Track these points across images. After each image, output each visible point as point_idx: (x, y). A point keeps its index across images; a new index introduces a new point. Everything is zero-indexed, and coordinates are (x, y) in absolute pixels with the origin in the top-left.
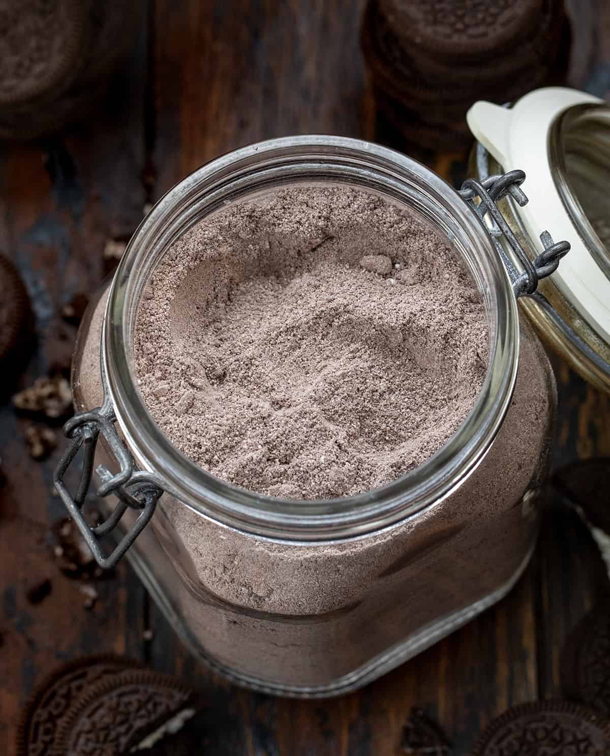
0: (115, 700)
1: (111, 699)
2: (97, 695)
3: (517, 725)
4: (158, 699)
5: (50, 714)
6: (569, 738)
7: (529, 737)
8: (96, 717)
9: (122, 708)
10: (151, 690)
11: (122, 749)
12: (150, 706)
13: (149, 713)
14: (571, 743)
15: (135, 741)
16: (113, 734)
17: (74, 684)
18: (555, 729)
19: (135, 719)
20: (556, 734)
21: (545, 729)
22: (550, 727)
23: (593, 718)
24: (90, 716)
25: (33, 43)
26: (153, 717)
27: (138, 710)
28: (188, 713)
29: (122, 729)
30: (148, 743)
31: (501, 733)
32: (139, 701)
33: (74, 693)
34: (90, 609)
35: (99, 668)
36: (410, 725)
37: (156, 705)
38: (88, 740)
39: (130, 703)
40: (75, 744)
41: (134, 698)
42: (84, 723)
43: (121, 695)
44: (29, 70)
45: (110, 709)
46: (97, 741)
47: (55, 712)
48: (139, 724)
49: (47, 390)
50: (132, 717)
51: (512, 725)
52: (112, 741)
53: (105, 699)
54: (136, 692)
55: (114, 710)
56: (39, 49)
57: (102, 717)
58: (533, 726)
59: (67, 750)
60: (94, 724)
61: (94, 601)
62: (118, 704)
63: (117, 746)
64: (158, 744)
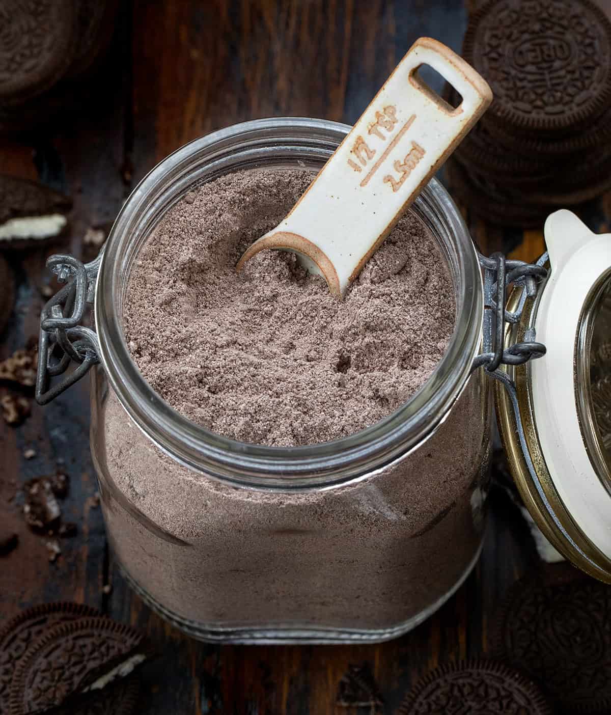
0: (71, 642)
1: (67, 641)
2: (55, 637)
3: (446, 681)
4: (111, 643)
5: (11, 656)
6: (493, 694)
7: (456, 692)
8: (52, 658)
9: (76, 650)
10: (104, 634)
11: (75, 687)
12: (103, 649)
13: (103, 655)
14: (494, 700)
15: (88, 681)
16: (67, 674)
17: (34, 630)
18: (479, 686)
19: (88, 660)
20: (481, 691)
21: (471, 685)
22: (476, 684)
23: (517, 676)
24: (46, 656)
25: (25, 41)
26: (105, 660)
27: (91, 653)
28: (138, 658)
29: (76, 669)
30: (100, 684)
31: (430, 687)
32: (93, 644)
33: (33, 637)
34: (53, 563)
35: (58, 616)
36: (346, 680)
37: (108, 648)
38: (44, 678)
39: (85, 646)
40: (32, 682)
41: (88, 641)
42: (41, 662)
43: (75, 639)
44: (20, 64)
45: (66, 650)
46: (53, 680)
47: (15, 655)
48: (92, 665)
49: (22, 362)
50: (86, 658)
51: (441, 681)
52: (66, 680)
53: (62, 641)
54: (91, 636)
55: (70, 651)
56: (30, 46)
57: (58, 658)
58: (461, 681)
59: (24, 686)
60: (49, 664)
61: (58, 555)
62: (74, 647)
63: (71, 684)
64: (109, 685)
